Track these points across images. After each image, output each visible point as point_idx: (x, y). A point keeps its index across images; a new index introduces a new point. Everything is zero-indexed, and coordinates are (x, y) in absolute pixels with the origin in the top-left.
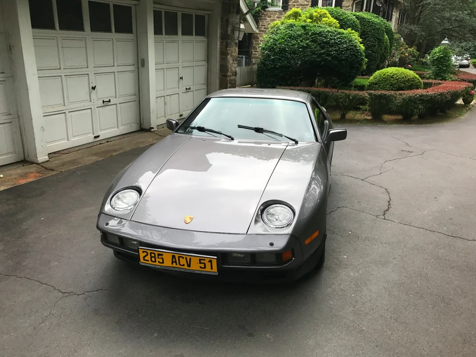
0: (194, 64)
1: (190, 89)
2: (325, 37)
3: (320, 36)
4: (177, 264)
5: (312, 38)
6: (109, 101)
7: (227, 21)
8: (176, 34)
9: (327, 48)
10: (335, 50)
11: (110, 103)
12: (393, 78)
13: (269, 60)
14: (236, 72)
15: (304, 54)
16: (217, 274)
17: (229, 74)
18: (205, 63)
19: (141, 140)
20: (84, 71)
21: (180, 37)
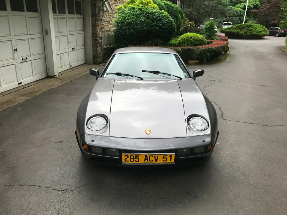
0: (76, 33)
1: (75, 48)
2: (154, 15)
3: (151, 15)
4: (148, 161)
5: (146, 16)
6: (27, 59)
7: (95, 5)
8: (65, 13)
9: (156, 22)
10: (160, 23)
11: (27, 60)
12: (192, 39)
13: (122, 29)
14: (102, 37)
15: (143, 25)
16: (174, 163)
17: (98, 38)
18: (82, 32)
19: (50, 84)
20: (8, 38)
21: (67, 15)
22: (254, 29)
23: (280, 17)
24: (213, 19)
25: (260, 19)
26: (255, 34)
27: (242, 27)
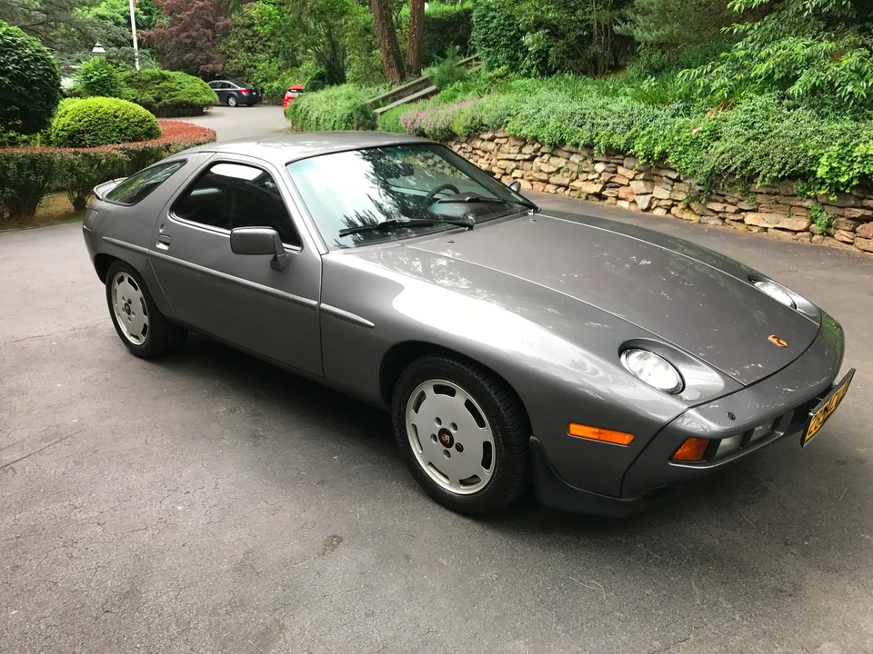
22: (178, 88)
23: (223, 53)
24: (102, 50)
25: (170, 57)
26: (186, 102)
27: (140, 80)
